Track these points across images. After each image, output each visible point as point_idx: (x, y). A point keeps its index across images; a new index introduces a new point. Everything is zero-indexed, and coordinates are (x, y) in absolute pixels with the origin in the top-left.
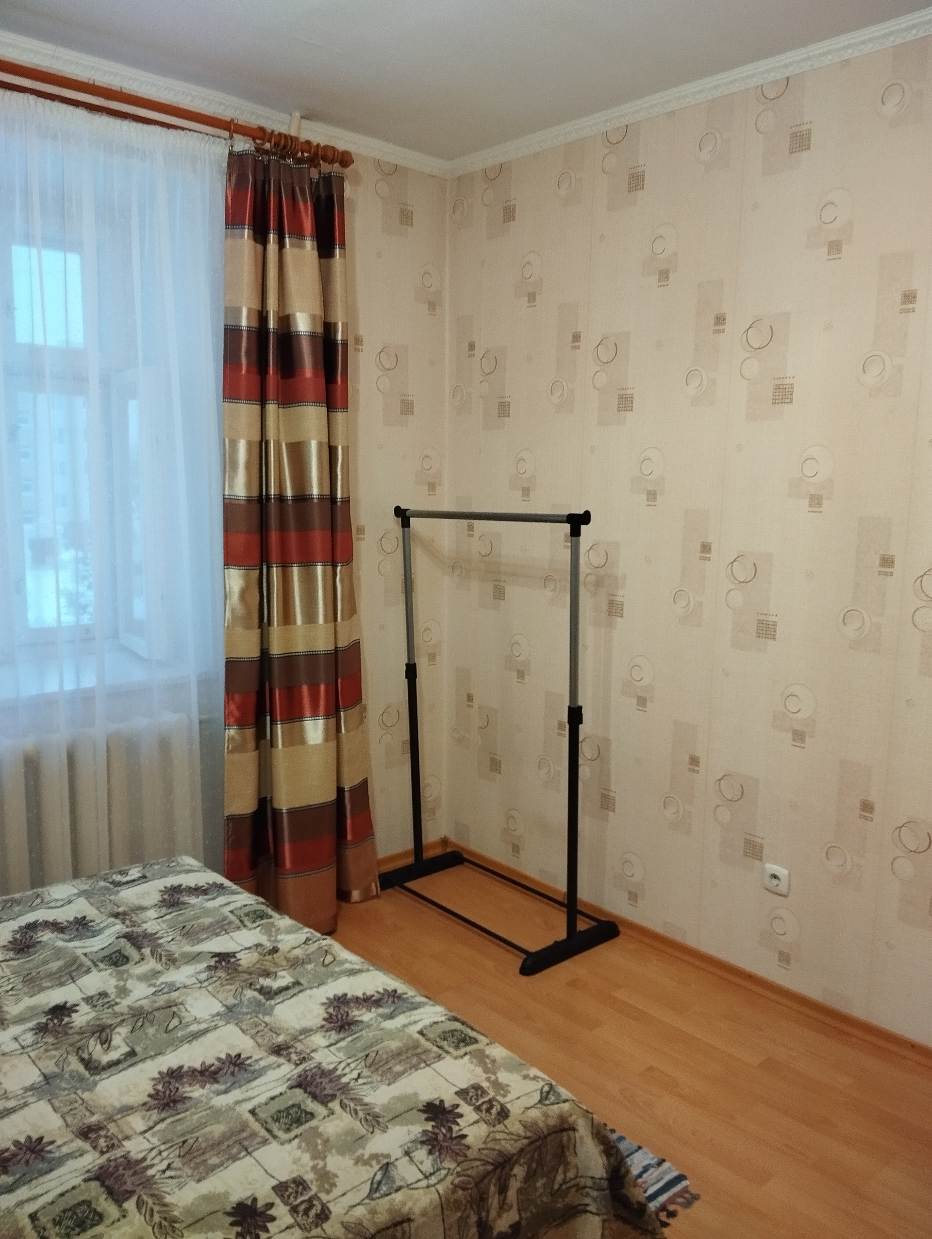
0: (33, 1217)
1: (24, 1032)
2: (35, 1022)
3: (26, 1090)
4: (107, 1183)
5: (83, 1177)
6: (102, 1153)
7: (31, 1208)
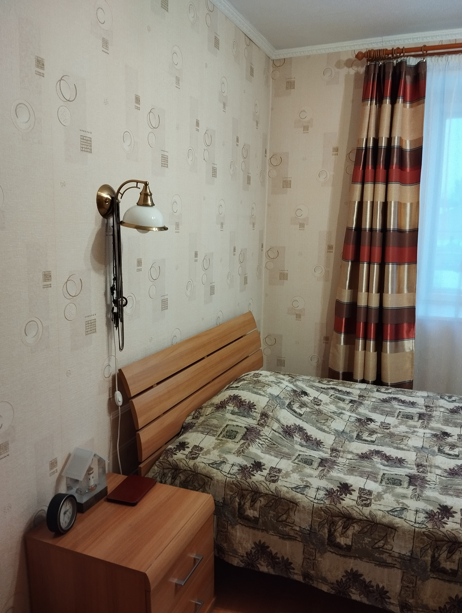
0: (384, 474)
1: (429, 433)
2: (435, 433)
3: (413, 447)
4: (412, 480)
5: (406, 474)
6: (418, 472)
7: (385, 472)
